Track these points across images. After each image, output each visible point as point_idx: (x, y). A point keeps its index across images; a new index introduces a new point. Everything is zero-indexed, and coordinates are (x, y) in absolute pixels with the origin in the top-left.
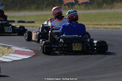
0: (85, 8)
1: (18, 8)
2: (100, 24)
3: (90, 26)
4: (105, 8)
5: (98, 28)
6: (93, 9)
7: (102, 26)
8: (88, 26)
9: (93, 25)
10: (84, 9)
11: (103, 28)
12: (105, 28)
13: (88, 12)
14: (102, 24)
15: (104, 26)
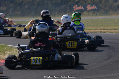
0: (93, 14)
1: (33, 14)
2: (106, 28)
3: (98, 30)
4: (111, 14)
5: (104, 33)
6: (100, 15)
7: (108, 31)
8: (95, 30)
9: (100, 30)
10: (93, 16)
11: (109, 33)
12: (111, 33)
13: (96, 17)
14: (108, 28)
15: (110, 31)
